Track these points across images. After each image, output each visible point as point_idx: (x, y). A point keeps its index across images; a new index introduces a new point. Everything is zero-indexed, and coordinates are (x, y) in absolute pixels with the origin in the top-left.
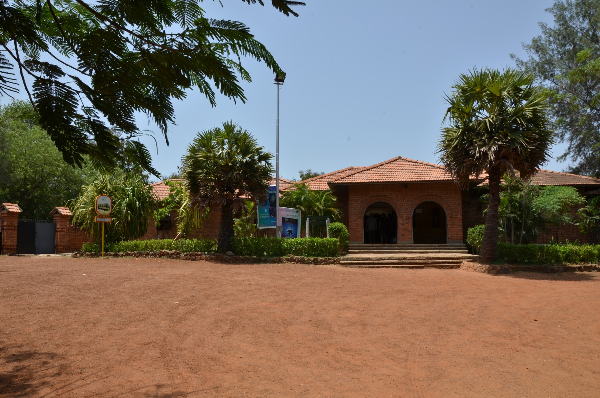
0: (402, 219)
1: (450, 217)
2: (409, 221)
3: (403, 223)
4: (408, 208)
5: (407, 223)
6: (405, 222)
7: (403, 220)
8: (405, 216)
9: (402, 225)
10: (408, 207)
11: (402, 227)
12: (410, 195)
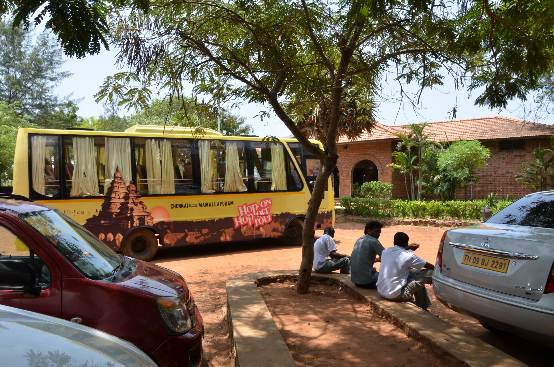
0: (343, 176)
1: (381, 174)
3: (344, 180)
5: (347, 180)
8: (345, 174)
12: (349, 155)
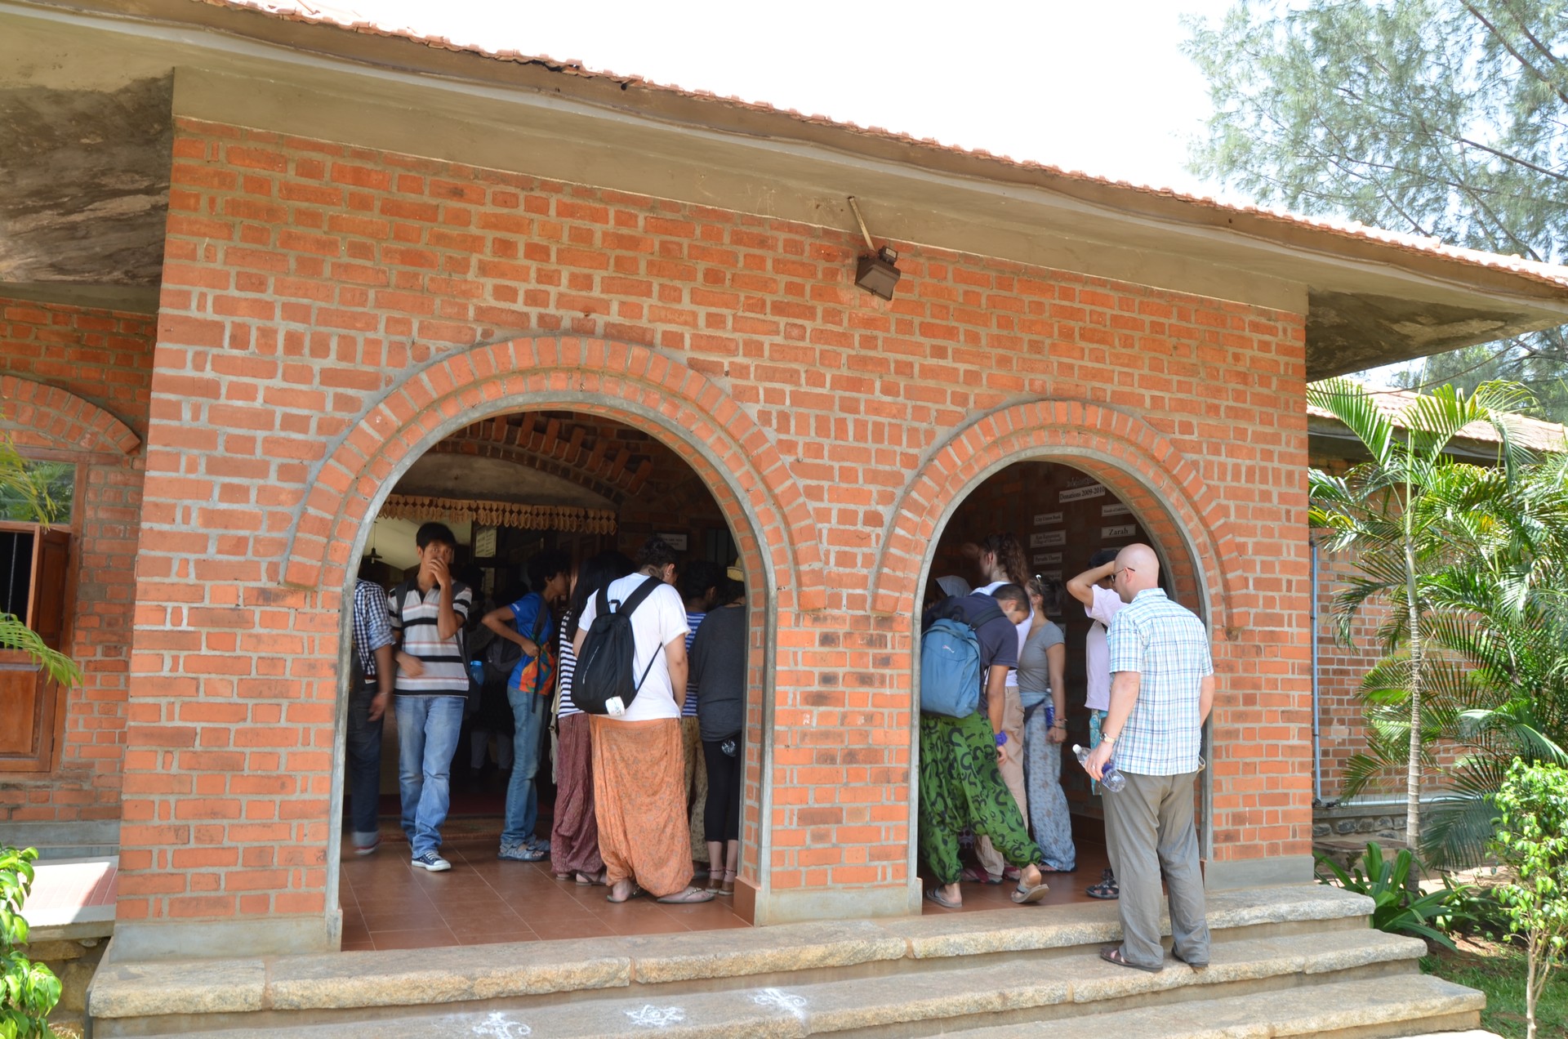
0: (818, 631)
2: (885, 661)
3: (827, 679)
4: (886, 512)
5: (865, 680)
6: (840, 671)
7: (827, 640)
8: (855, 602)
9: (818, 699)
10: (886, 498)
11: (812, 718)
12: (904, 369)
